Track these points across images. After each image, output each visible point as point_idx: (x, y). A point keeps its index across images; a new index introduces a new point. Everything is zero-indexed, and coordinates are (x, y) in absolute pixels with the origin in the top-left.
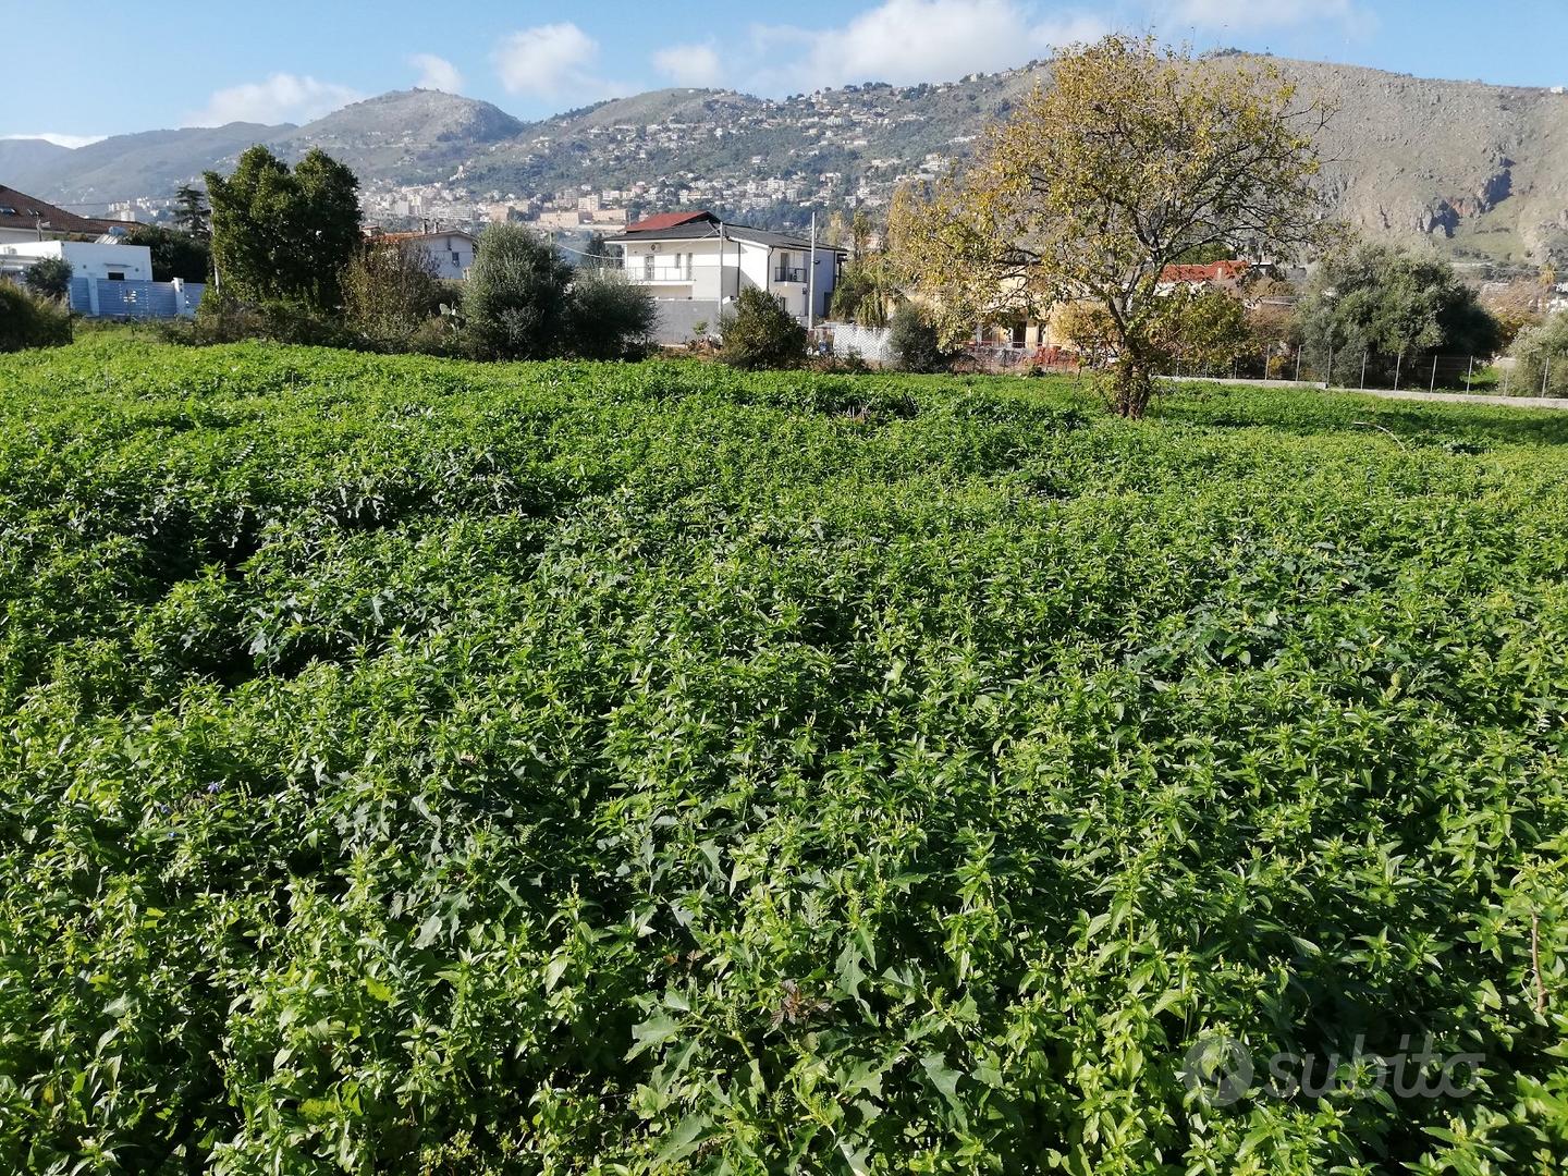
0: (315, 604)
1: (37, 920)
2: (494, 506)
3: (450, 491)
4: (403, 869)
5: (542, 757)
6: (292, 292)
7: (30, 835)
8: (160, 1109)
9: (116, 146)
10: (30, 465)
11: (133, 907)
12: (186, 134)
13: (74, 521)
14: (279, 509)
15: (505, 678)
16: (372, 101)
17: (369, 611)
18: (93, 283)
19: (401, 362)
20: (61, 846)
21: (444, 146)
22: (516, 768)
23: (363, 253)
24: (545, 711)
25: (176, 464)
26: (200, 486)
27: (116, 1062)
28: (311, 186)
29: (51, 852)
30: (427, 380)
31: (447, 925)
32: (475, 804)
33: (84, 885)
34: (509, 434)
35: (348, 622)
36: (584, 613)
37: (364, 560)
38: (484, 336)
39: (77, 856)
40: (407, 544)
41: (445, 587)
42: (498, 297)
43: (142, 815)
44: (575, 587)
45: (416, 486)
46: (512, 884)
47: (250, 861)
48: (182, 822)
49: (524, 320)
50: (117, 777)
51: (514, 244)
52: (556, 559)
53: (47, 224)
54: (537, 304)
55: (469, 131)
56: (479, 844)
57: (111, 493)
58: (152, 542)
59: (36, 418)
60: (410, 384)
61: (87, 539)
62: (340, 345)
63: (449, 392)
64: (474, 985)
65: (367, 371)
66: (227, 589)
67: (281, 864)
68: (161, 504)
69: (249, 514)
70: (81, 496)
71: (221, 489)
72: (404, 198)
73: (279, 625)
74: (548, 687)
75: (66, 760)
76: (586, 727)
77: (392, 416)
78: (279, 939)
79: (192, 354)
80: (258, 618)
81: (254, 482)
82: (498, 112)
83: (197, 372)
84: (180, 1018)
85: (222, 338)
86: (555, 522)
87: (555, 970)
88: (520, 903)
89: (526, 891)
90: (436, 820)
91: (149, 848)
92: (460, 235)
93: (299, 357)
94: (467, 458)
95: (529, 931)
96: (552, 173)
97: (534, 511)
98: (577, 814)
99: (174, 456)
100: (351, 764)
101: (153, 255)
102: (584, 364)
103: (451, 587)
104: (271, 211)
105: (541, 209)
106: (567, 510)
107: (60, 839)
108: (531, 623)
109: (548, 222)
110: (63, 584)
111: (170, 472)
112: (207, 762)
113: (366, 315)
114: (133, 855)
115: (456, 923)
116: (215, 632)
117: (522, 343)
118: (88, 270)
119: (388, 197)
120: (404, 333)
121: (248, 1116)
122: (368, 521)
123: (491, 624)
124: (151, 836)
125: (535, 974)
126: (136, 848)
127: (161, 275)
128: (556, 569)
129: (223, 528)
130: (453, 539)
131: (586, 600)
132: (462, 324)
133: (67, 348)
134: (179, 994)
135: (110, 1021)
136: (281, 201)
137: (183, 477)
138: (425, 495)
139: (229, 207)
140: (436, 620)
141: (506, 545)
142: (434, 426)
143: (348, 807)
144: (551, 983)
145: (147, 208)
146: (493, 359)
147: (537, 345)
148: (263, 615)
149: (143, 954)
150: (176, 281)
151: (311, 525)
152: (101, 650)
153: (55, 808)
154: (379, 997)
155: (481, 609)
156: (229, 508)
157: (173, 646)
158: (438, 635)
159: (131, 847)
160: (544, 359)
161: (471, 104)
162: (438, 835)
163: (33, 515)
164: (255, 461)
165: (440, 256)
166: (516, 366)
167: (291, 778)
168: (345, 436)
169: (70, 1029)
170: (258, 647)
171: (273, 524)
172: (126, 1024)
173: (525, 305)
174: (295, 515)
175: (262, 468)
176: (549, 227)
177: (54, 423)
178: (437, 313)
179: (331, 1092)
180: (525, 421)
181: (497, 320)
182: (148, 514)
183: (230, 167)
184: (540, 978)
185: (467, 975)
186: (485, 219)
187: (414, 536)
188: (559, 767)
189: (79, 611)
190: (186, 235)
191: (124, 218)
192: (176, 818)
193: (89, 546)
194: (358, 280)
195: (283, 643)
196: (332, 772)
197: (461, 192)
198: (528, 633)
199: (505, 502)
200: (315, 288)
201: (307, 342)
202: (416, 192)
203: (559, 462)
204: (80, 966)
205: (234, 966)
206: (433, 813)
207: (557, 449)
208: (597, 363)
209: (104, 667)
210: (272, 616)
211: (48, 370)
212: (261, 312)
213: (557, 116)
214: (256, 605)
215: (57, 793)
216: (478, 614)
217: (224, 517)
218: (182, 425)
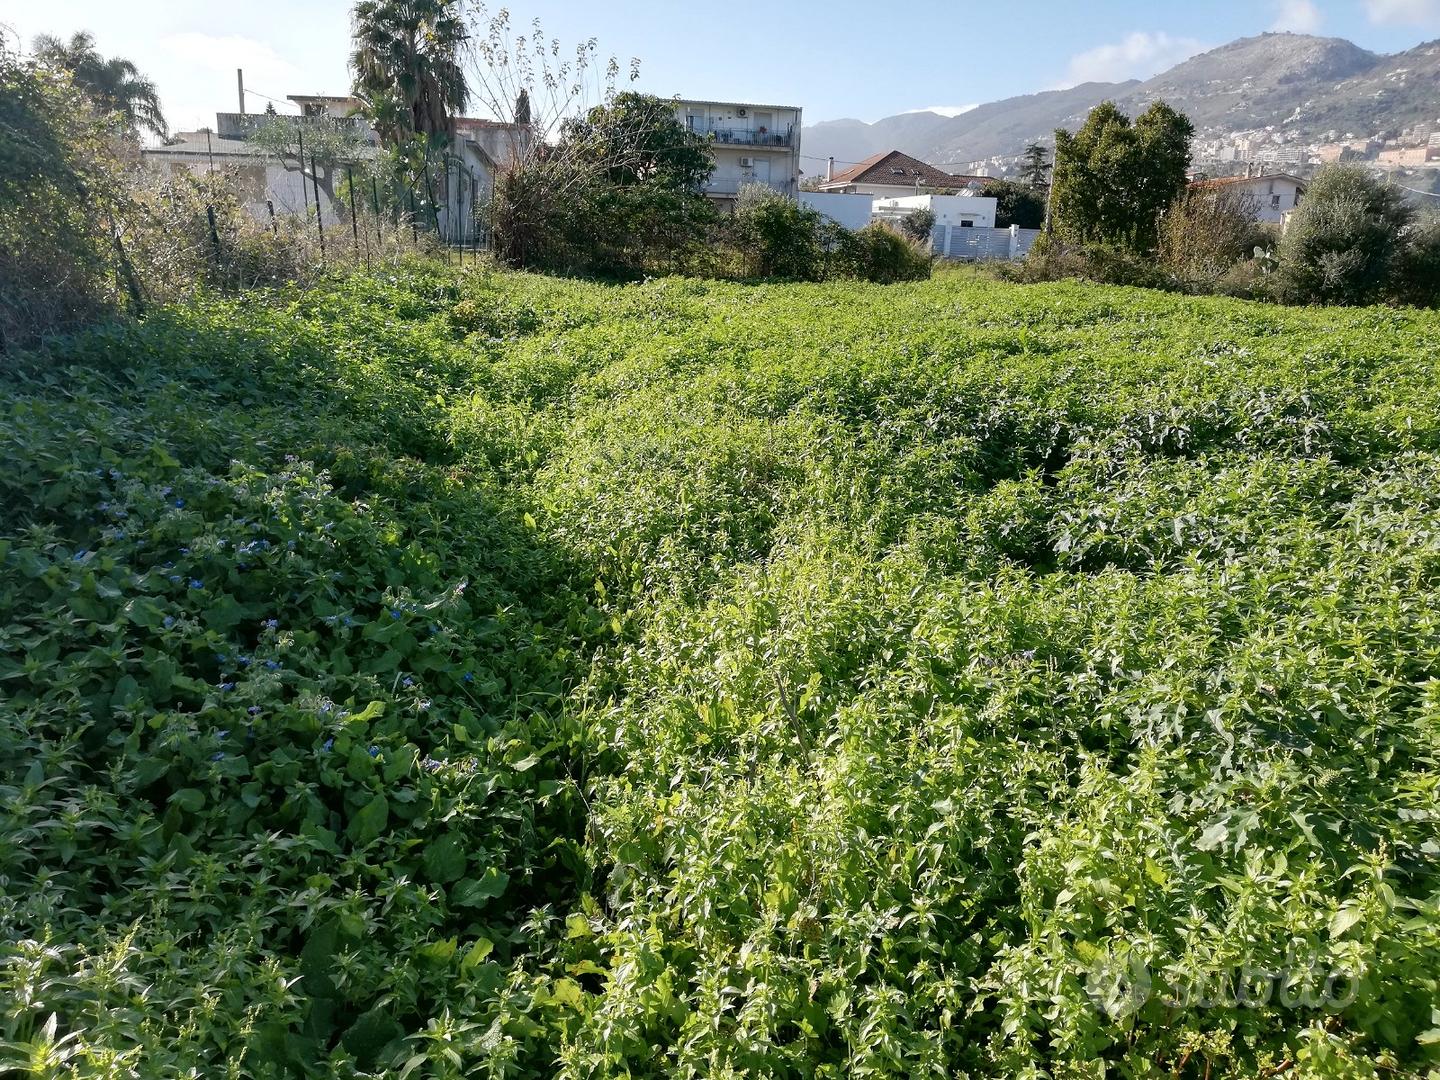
0: (1118, 517)
1: (889, 720)
2: (1300, 450)
3: (1255, 428)
4: (1189, 772)
5: (1343, 708)
6: (1111, 236)
7: (888, 655)
8: (964, 898)
9: (985, 111)
10: (904, 373)
11: (959, 733)
12: (1043, 96)
13: (931, 420)
14: (1090, 428)
15: (1305, 621)
16: (1218, 50)
17: (1170, 532)
18: (949, 230)
19: (1210, 302)
20: (909, 669)
21: (1284, 88)
22: (1314, 710)
23: (1185, 198)
24: (1349, 663)
25: (1010, 381)
26: (1027, 402)
27: (938, 848)
28: (1149, 135)
29: (900, 672)
30: (1237, 321)
31: (1233, 837)
32: (1270, 733)
33: (920, 704)
34: (1326, 379)
35: (1147, 539)
36: (1400, 573)
37: (1166, 483)
38: (1295, 279)
39: (919, 681)
40: (1207, 475)
41: (1244, 521)
42: (1320, 241)
43: (969, 662)
44: (1391, 544)
45: (1222, 421)
46: (1308, 821)
47: (1047, 724)
48: (998, 676)
49: (1344, 264)
50: (952, 626)
51: (1348, 184)
52: (1368, 511)
53: (923, 182)
54: (1364, 248)
55: (1314, 71)
56: (1276, 772)
57: (959, 400)
58: (985, 445)
59: (907, 336)
60: (1220, 323)
61: (938, 436)
62: (1150, 285)
63: (1259, 333)
64: (1256, 902)
65: (1177, 310)
66: (1043, 491)
67: (1074, 735)
68: (995, 413)
69: (1064, 431)
70: (937, 402)
71: (1043, 406)
72: (1232, 144)
73: (1085, 530)
74: (1357, 639)
75: (914, 605)
76: (1394, 690)
77: (1201, 353)
78: (1068, 796)
79: (1022, 290)
80: (1065, 521)
81: (1072, 403)
82: (1352, 48)
83: (1026, 305)
84: (985, 833)
85: (1045, 277)
86: (1368, 473)
87: (1344, 919)
88: (1314, 842)
89: (1321, 832)
90: (1229, 737)
91: (969, 690)
92: (1283, 178)
93: (1113, 295)
94: (1280, 398)
95: (1318, 873)
96: (1404, 108)
97: (1345, 460)
98: (1374, 775)
99: (1008, 376)
100: (1144, 665)
101: (999, 205)
102: (1411, 312)
103: (1252, 523)
104: (1107, 162)
105: (1381, 147)
106: (1384, 464)
107: (910, 664)
108: (1336, 573)
109: (1387, 161)
110: (918, 469)
111: (1003, 387)
112: (1021, 632)
113: (1176, 257)
114: (958, 693)
115: (1242, 839)
116: (1028, 527)
117: (1337, 288)
118: (949, 218)
119: (1216, 143)
120: (1211, 275)
121: (1035, 934)
122: (1171, 449)
123: (1292, 564)
124: (974, 681)
125: (1319, 915)
126: (961, 686)
127: (1002, 223)
128: (1369, 522)
129: (1040, 440)
130: (1255, 476)
131: (1403, 559)
132: (1275, 266)
133: (926, 283)
134: (987, 813)
135: (938, 817)
136: (1118, 152)
137: (1013, 394)
138: (1227, 431)
139: (1071, 160)
140: (1230, 551)
141: (1310, 490)
142: (1244, 364)
143: (1143, 702)
144: (1336, 931)
145: (999, 164)
146: (1303, 302)
147: (1357, 289)
148: (1070, 519)
149: (959, 771)
150: (1013, 227)
151: (1117, 446)
152: (943, 525)
153: (909, 638)
154: (1155, 878)
155: (1281, 549)
156: (1047, 423)
157: (993, 532)
158: (1234, 567)
159: (956, 685)
160: (1362, 304)
161: (1323, 43)
162: (1229, 752)
163: (903, 412)
164: (1074, 385)
165: (1263, 199)
166: (1331, 311)
167: (1090, 663)
168: (1158, 369)
169: (910, 811)
170: (1063, 546)
171: (1083, 441)
172: (950, 821)
173: (1348, 247)
174: (1104, 436)
175: (1078, 391)
176: (1387, 166)
177: (919, 340)
178: (1251, 256)
179: (1102, 943)
180: (1346, 366)
181: (1314, 263)
182: (984, 421)
183: (1077, 123)
184: (1323, 921)
185: (1249, 890)
186: (1315, 161)
187: (1214, 467)
188: (1361, 722)
189: (928, 492)
190: (1027, 187)
191: (979, 173)
192: (995, 671)
193: (940, 442)
194: (1175, 224)
195: (1087, 547)
196: (1127, 667)
197: (1294, 134)
198: (1332, 581)
199: (1313, 447)
200: (1133, 233)
201: (1118, 282)
202: (1246, 137)
203: (1381, 411)
204: (917, 765)
205: (1027, 806)
206: (1228, 730)
207: (1378, 399)
208: (1427, 311)
209: (943, 539)
210: (1079, 521)
211: (912, 300)
212: (1082, 254)
213: (1423, 45)
214: (1063, 508)
215: (908, 629)
216: (1276, 552)
217: (1042, 431)
218: (1014, 350)
